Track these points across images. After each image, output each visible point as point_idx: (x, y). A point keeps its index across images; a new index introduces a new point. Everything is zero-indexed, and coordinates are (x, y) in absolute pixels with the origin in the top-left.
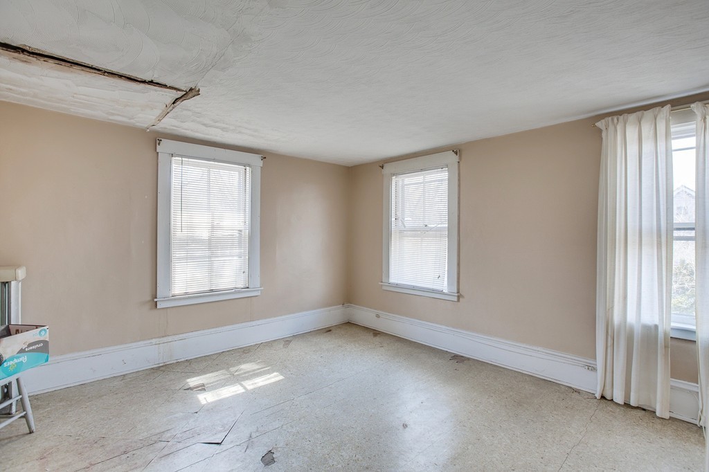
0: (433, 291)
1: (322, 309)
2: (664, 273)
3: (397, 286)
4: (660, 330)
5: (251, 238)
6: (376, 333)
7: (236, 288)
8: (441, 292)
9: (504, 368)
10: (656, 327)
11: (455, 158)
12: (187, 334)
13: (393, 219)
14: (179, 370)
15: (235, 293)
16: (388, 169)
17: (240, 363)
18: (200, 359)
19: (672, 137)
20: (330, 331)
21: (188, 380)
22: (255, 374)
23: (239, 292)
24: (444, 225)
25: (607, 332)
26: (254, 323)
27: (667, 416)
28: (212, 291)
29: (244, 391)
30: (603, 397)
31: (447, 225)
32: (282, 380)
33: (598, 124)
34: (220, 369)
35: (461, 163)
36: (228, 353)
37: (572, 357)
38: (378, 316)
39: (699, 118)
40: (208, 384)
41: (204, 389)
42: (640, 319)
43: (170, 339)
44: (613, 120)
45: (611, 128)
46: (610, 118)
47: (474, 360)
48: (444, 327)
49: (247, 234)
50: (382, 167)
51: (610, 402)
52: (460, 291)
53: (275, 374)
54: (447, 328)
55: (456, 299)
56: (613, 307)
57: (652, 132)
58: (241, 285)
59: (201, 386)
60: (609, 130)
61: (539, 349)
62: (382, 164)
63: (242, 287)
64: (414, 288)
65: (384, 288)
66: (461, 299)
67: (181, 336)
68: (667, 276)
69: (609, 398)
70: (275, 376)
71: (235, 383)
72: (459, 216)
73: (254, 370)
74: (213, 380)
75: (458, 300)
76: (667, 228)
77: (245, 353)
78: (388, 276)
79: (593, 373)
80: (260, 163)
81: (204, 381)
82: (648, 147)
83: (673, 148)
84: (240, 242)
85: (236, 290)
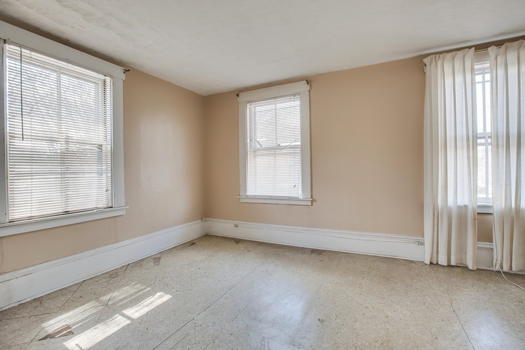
0: (290, 199)
1: (185, 225)
2: (472, 168)
3: (255, 197)
4: (470, 208)
5: (114, 153)
6: (238, 241)
7: (97, 208)
8: (297, 199)
9: (353, 254)
10: (466, 206)
11: (307, 87)
12: (35, 267)
13: (248, 141)
14: (25, 315)
15: (97, 213)
16: (243, 97)
17: (110, 290)
18: (54, 295)
19: (476, 73)
20: (194, 244)
21: (44, 325)
22: (135, 300)
23: (102, 212)
24: (296, 143)
25: (434, 214)
26: (119, 244)
27: (475, 268)
28: (67, 212)
29: (128, 322)
30: (431, 263)
31: (299, 143)
32: (169, 300)
33: (425, 60)
34: (87, 302)
35: (311, 91)
36: (91, 281)
37: (406, 237)
38: (236, 226)
39: (493, 58)
40: (74, 324)
41: (71, 333)
42: (457, 202)
43: (7, 276)
44: (435, 57)
45: (433, 64)
46: (434, 55)
47: (328, 251)
48: (299, 228)
49: (109, 149)
50: (238, 95)
51: (437, 266)
52: (313, 196)
53: (159, 294)
54: (302, 228)
55: (310, 203)
56: (437, 196)
57: (462, 67)
58: (102, 204)
59: (65, 329)
60: (432, 65)
61: (381, 234)
62: (238, 92)
63: (105, 206)
64: (271, 198)
65: (242, 201)
66: (314, 203)
67: (24, 270)
68: (473, 169)
69: (435, 263)
70: (161, 297)
71: (113, 314)
72: (311, 135)
73: (131, 295)
74: (80, 318)
75: (312, 204)
76: (473, 135)
77: (113, 277)
78: (245, 190)
79: (421, 247)
80: (123, 76)
81: (68, 322)
82: (459, 79)
83: (476, 81)
84: (100, 158)
85: (98, 211)
